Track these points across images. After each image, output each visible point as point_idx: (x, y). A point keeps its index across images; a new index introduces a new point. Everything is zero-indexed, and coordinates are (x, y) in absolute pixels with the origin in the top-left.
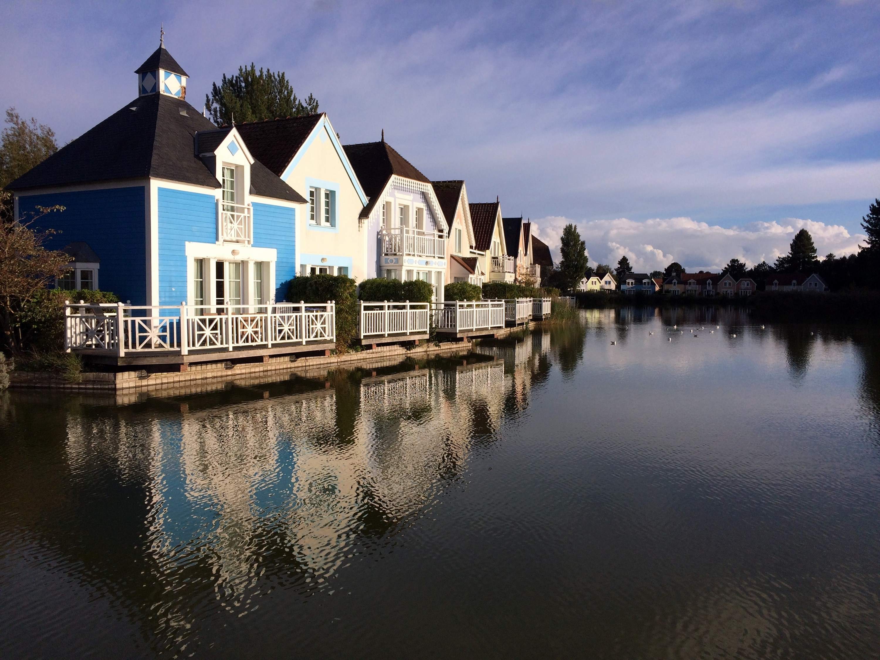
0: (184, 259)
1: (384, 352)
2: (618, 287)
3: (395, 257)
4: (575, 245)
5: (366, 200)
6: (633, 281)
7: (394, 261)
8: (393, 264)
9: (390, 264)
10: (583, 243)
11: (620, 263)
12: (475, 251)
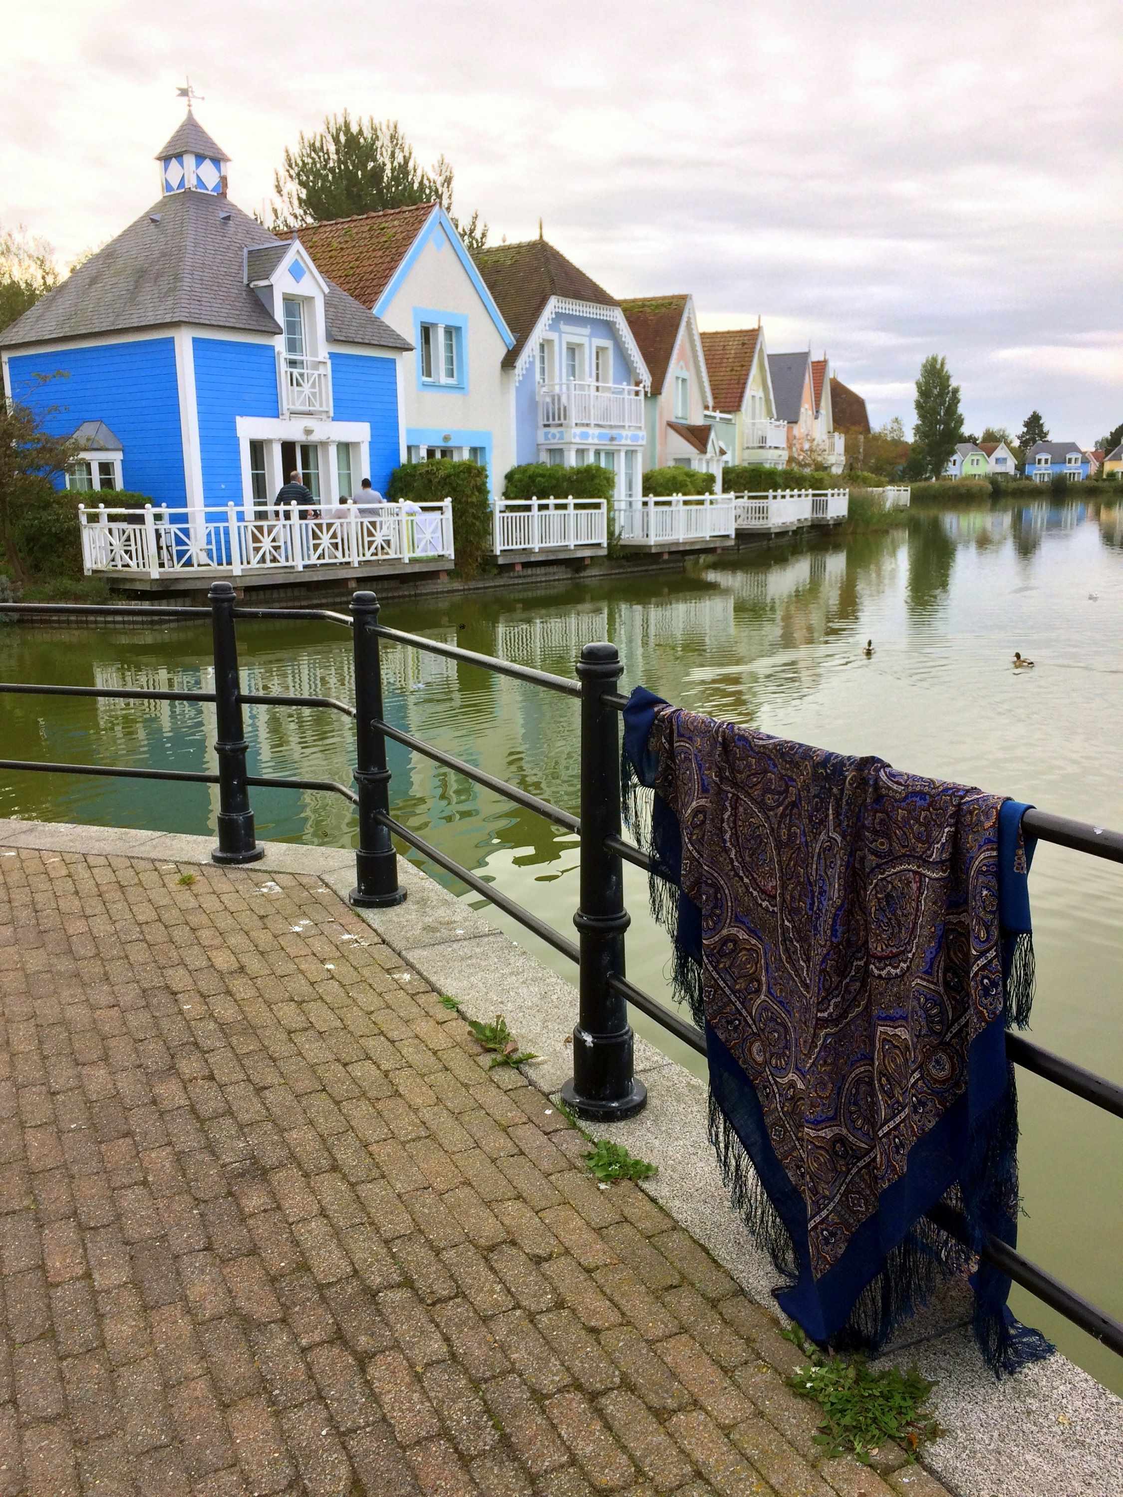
0: (236, 440)
1: (537, 575)
2: (1020, 468)
3: (559, 429)
4: (942, 394)
5: (511, 339)
6: (1049, 457)
7: (558, 435)
8: (556, 441)
9: (552, 441)
10: (956, 391)
11: (1027, 425)
12: (713, 414)
